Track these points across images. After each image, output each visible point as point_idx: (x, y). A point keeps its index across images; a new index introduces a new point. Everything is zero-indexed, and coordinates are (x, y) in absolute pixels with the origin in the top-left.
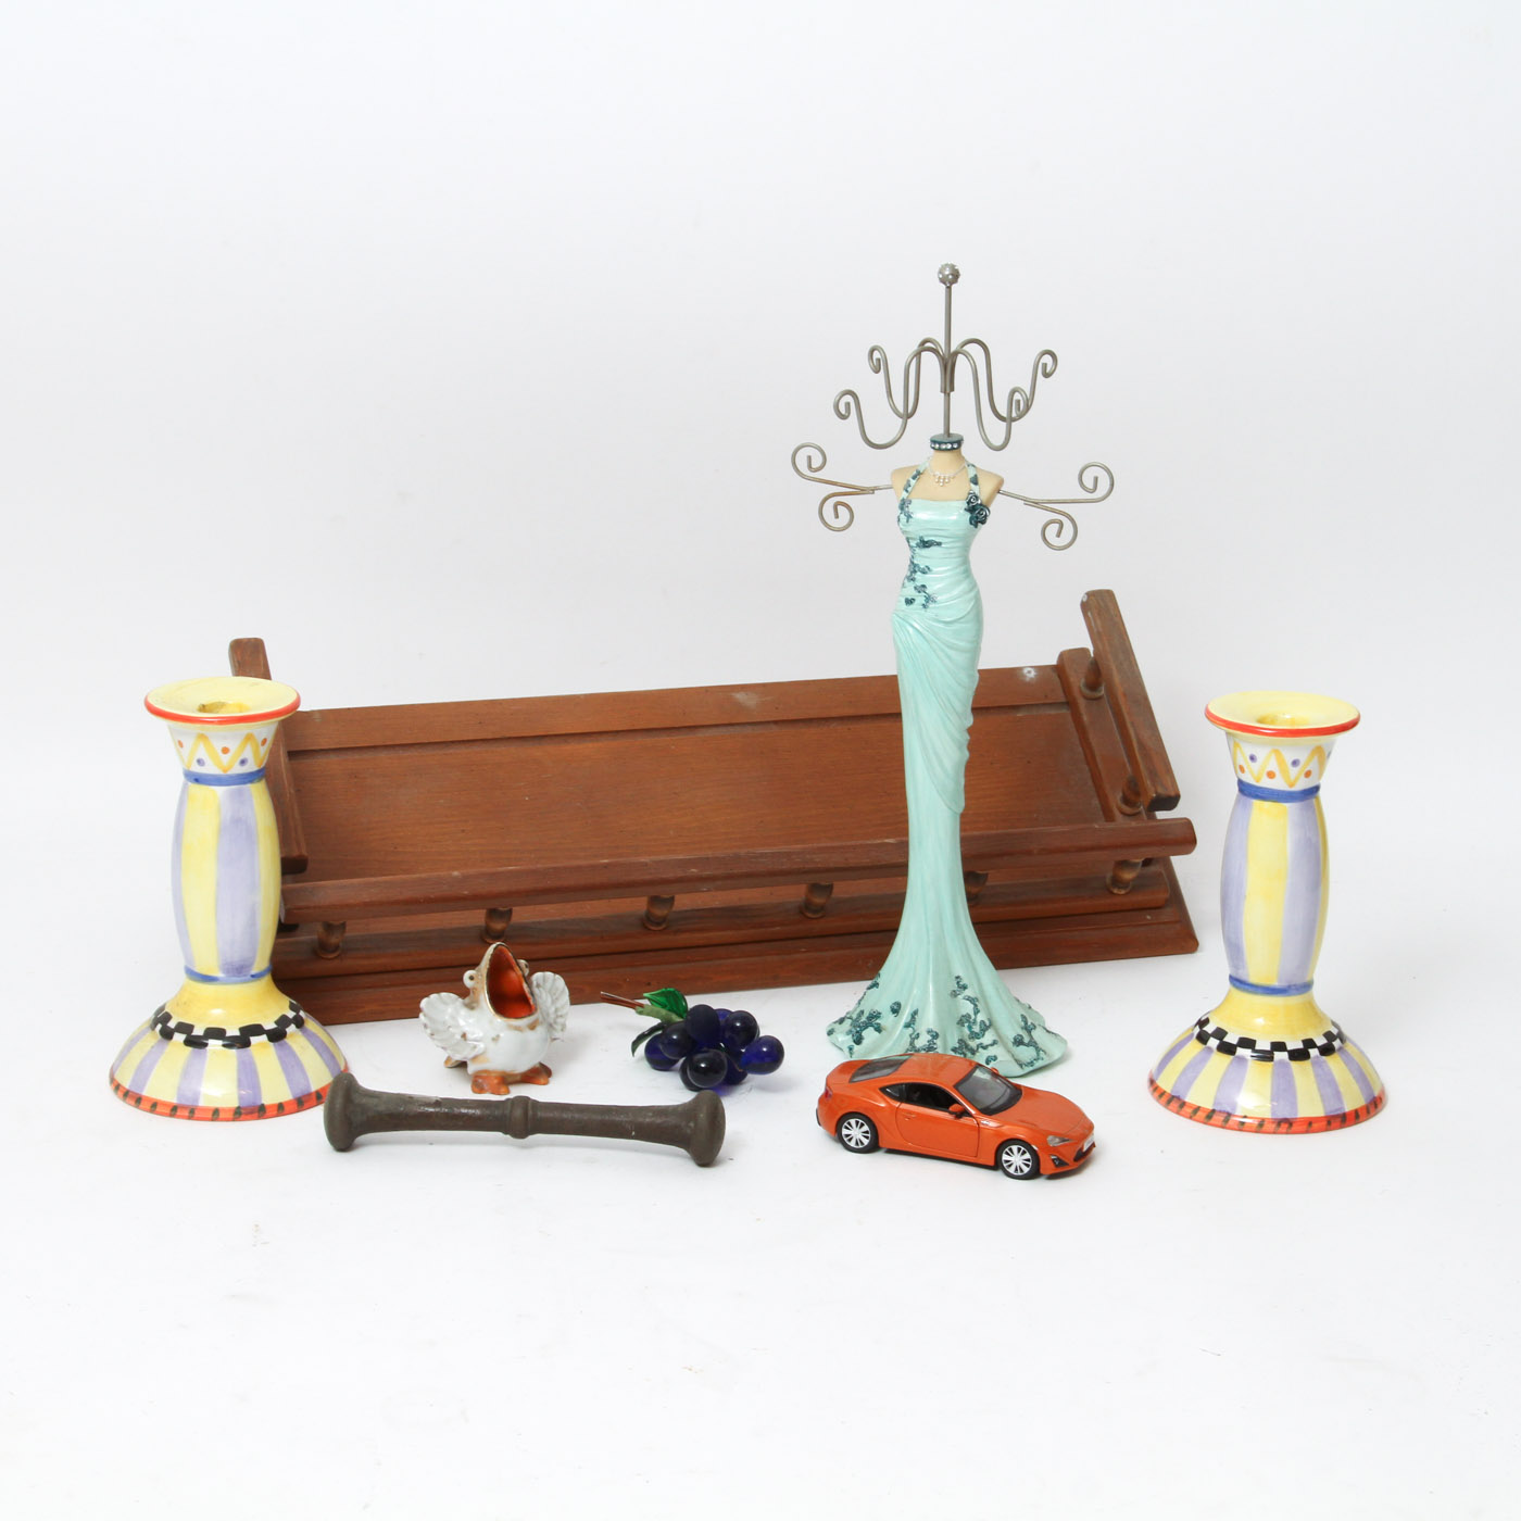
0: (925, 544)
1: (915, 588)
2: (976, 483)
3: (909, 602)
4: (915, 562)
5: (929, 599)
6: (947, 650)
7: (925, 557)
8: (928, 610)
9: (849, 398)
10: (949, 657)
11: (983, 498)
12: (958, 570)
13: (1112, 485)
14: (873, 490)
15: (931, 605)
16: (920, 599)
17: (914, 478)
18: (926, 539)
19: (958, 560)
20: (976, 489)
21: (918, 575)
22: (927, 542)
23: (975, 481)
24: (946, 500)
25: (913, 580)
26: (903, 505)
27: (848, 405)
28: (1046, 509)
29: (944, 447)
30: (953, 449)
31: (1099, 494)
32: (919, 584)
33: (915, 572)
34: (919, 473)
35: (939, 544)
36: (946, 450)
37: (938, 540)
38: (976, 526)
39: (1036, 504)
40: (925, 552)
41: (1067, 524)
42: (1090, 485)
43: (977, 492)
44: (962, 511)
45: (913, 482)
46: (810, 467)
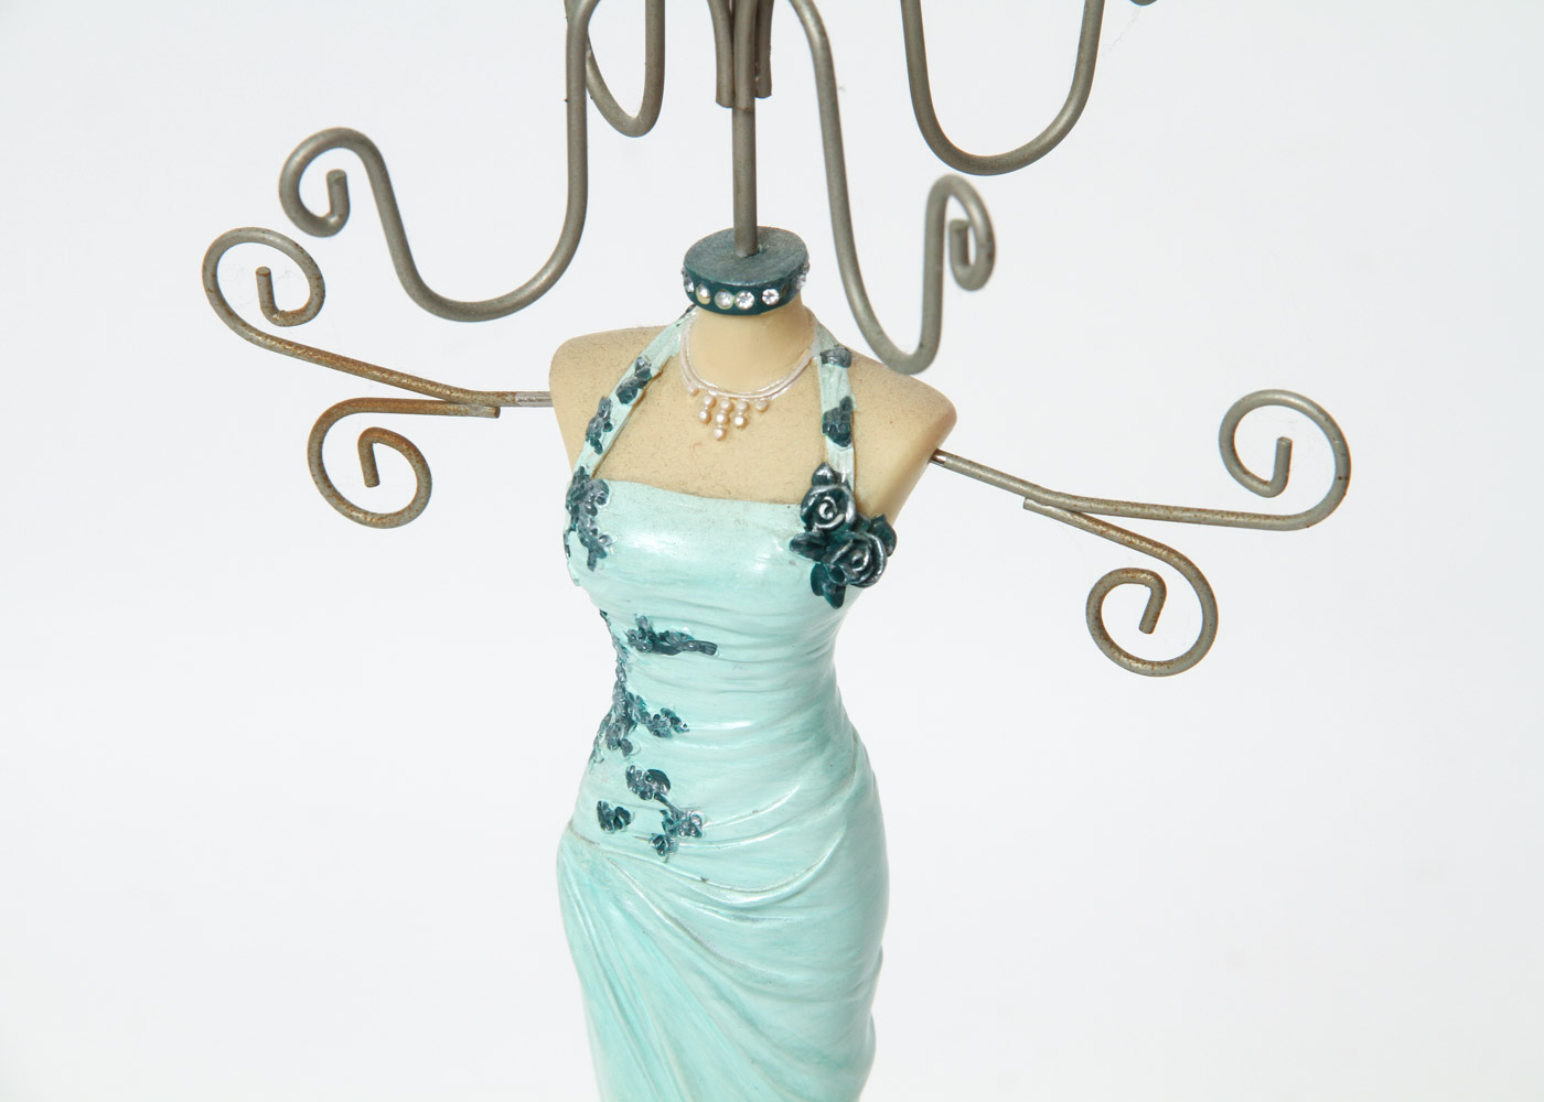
0: (658, 643)
1: (630, 776)
2: (843, 436)
3: (614, 819)
4: (630, 688)
5: (679, 826)
6: (743, 996)
7: (656, 681)
8: (674, 858)
9: (345, 160)
10: (750, 1022)
11: (870, 488)
12: (780, 732)
13: (1343, 478)
14: (493, 404)
15: (684, 844)
16: (647, 818)
17: (625, 395)
18: (658, 629)
19: (782, 695)
20: (841, 459)
21: (640, 735)
22: (664, 636)
23: (840, 426)
24: (729, 495)
25: (627, 748)
26: (584, 496)
27: (338, 182)
28: (1106, 531)
29: (726, 300)
30: (759, 308)
31: (1290, 502)
32: (643, 767)
33: (629, 723)
34: (643, 378)
35: (708, 648)
36: (734, 311)
37: (700, 635)
38: (837, 600)
39: (1079, 512)
40: (658, 662)
41: (1182, 599)
42: (1261, 464)
43: (846, 471)
44: (782, 549)
45: (619, 411)
46: (269, 306)
